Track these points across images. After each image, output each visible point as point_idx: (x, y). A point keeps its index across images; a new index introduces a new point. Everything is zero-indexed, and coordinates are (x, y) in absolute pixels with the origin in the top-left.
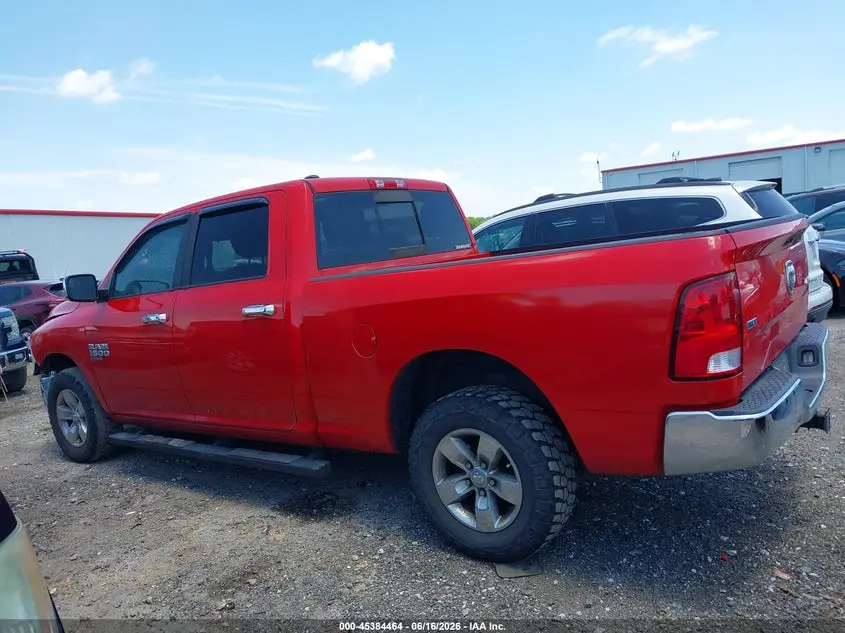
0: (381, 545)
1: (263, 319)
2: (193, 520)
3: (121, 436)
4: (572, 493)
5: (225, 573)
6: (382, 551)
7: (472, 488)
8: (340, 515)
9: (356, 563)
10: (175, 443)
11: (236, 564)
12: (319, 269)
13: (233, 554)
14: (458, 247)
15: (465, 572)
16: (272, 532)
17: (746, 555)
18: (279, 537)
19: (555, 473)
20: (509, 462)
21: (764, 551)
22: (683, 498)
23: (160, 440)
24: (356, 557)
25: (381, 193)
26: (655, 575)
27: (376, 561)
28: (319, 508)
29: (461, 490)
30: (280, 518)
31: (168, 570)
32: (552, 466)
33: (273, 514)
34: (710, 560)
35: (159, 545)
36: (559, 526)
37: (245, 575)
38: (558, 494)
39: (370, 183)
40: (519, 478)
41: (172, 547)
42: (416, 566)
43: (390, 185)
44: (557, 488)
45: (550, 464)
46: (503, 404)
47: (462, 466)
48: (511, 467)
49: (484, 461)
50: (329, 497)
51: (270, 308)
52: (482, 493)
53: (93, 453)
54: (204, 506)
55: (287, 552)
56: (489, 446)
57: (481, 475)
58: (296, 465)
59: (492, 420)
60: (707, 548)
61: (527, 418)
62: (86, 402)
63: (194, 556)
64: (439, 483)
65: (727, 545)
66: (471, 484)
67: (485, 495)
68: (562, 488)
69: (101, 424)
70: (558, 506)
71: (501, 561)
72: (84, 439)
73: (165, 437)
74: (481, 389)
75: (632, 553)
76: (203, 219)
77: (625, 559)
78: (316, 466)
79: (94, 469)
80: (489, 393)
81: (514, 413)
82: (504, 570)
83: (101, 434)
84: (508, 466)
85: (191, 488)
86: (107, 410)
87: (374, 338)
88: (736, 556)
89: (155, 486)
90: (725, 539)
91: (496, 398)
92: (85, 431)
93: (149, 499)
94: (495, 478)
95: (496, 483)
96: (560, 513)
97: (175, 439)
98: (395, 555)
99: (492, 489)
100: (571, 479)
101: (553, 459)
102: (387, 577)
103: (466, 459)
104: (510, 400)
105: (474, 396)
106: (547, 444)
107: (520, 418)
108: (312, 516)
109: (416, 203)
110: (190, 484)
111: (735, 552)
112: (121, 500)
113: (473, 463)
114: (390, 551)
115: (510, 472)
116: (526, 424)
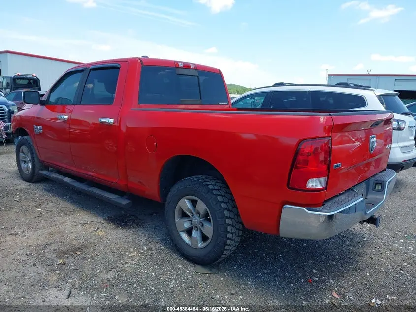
0: (146, 245)
1: (108, 125)
2: (66, 218)
3: (44, 172)
4: (239, 236)
5: (68, 247)
6: (145, 249)
7: (192, 225)
8: (134, 227)
9: (131, 252)
10: (67, 180)
11: (76, 243)
12: (138, 104)
13: (76, 238)
14: (220, 103)
15: (180, 266)
16: (99, 230)
17: (322, 281)
18: (101, 233)
19: (229, 225)
20: (209, 216)
21: (331, 281)
22: (304, 247)
23: (60, 177)
24: (132, 250)
25: (180, 69)
26: (272, 284)
27: (141, 253)
28: (126, 222)
29: (187, 225)
30: (106, 224)
31: (43, 240)
32: (228, 221)
33: (103, 222)
34: (303, 281)
35: (45, 228)
36: (229, 252)
37: (77, 249)
38: (229, 235)
39: (175, 64)
40: (212, 225)
41: (50, 230)
42: (159, 259)
43: (187, 66)
44: (229, 232)
45: (227, 220)
46: (211, 187)
47: (189, 214)
48: (210, 218)
49: (199, 213)
50: (133, 218)
51: (112, 120)
52: (196, 229)
53: (33, 178)
54: (73, 212)
55: (101, 242)
56: (202, 206)
57: (196, 220)
58: (115, 200)
59: (204, 194)
60: (304, 275)
61: (220, 195)
62: (32, 154)
63: (58, 236)
64: (177, 220)
65: (315, 275)
66: (192, 224)
67: (197, 230)
68: (232, 233)
69: (38, 166)
70: (229, 242)
71: (199, 264)
72: (30, 170)
73: (64, 176)
74: (203, 177)
75: (266, 271)
76: (91, 71)
77: (261, 274)
78: (124, 202)
79: (33, 186)
80: (207, 180)
81: (215, 192)
82: (199, 269)
83: (37, 170)
84: (208, 218)
85: (71, 203)
86: (40, 158)
87: (155, 144)
88: (316, 281)
89: (56, 199)
90: (315, 271)
91: (208, 183)
92: (30, 167)
93: (50, 204)
94: (203, 222)
95: (203, 226)
96: (230, 245)
97: (67, 178)
98: (151, 252)
99: (201, 227)
100: (239, 229)
101: (229, 218)
102: (142, 262)
103: (191, 211)
104: (216, 185)
105: (198, 180)
106: (228, 210)
107: (217, 195)
108: (121, 226)
109: (200, 77)
110: (71, 201)
111: (317, 279)
112: (38, 203)
113: (194, 213)
114: (149, 249)
115: (209, 220)
116: (219, 198)
